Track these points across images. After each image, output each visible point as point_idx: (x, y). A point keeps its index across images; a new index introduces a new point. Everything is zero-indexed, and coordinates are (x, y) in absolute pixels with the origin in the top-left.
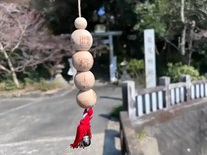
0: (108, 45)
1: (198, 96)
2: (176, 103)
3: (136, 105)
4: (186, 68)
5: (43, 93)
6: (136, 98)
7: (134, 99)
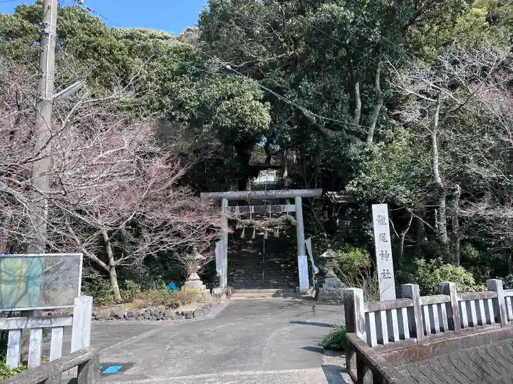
0: (294, 214)
1: (475, 321)
2: (433, 331)
3: (367, 328)
4: (450, 267)
5: (173, 311)
6: (367, 314)
7: (363, 316)
